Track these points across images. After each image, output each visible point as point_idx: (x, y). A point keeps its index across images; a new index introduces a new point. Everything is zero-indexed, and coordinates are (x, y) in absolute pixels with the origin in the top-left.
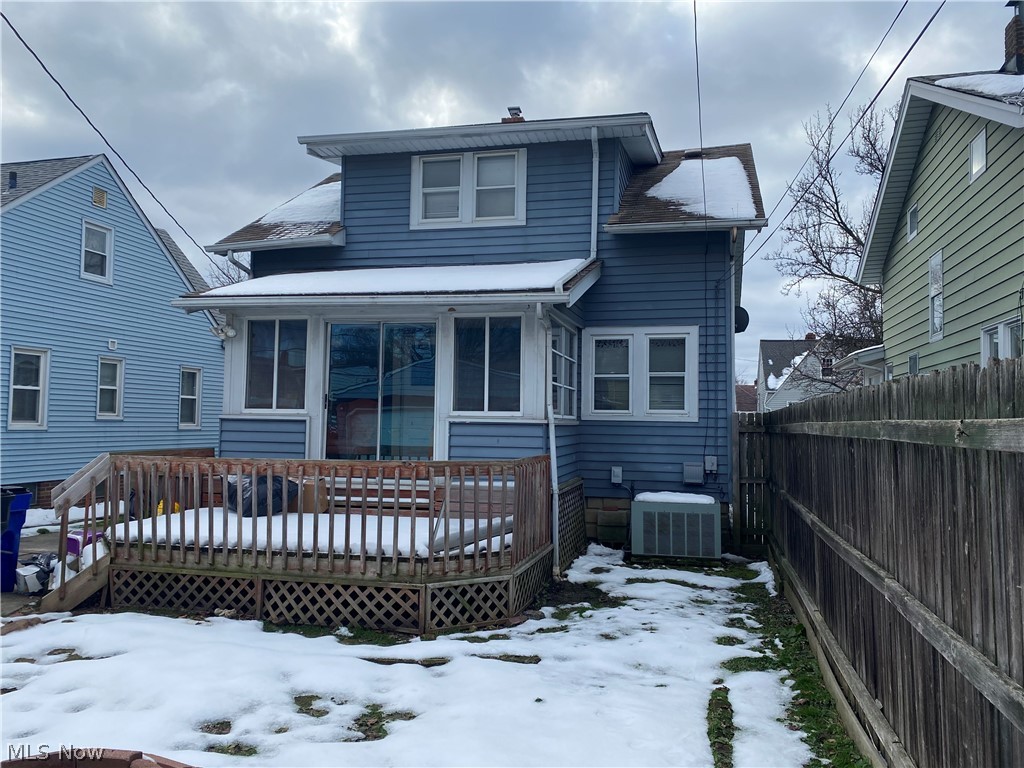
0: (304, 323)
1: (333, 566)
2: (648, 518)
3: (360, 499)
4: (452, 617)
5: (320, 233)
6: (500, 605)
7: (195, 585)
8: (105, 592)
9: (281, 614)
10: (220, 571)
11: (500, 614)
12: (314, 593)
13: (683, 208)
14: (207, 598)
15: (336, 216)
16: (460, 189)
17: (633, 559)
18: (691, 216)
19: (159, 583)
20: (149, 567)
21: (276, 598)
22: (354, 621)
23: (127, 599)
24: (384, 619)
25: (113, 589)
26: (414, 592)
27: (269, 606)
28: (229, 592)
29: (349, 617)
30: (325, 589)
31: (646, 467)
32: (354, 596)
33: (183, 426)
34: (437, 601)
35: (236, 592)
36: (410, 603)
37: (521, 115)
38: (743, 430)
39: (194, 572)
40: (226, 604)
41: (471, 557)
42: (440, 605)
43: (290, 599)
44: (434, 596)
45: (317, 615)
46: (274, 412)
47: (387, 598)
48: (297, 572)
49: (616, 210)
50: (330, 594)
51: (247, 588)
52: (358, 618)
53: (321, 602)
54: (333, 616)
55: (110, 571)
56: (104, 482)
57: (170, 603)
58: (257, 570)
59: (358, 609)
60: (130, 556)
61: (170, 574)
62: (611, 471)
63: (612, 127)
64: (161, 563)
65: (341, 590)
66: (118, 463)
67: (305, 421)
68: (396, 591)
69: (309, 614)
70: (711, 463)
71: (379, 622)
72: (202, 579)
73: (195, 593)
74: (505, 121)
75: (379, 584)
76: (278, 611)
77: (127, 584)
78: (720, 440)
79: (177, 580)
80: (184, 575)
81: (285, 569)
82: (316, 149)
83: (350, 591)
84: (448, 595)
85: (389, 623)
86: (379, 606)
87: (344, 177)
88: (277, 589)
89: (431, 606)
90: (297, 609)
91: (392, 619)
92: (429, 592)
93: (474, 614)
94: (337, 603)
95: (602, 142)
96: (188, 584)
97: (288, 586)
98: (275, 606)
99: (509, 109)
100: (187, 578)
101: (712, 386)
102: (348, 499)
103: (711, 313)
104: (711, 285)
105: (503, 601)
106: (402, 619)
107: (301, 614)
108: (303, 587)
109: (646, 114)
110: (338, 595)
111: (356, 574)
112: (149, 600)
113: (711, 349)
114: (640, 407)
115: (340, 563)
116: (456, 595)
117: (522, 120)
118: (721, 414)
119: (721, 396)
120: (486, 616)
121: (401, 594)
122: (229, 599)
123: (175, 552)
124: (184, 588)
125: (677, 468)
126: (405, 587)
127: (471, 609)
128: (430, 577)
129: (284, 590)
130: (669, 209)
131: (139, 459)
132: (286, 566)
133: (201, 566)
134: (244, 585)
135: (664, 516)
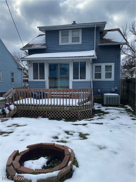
0: (44, 63)
1: (61, 108)
2: (107, 98)
3: (65, 96)
4: (83, 116)
5: (42, 46)
6: (90, 114)
7: (34, 112)
8: (16, 114)
9: (51, 117)
10: (39, 109)
11: (90, 116)
12: (57, 113)
13: (112, 41)
14: (36, 114)
15: (45, 43)
16: (69, 37)
17: (104, 105)
18: (114, 42)
19: (27, 112)
20: (25, 109)
21: (50, 114)
22: (65, 117)
23: (21, 115)
24: (71, 117)
25: (18, 113)
26: (76, 112)
27: (48, 115)
28: (41, 113)
29: (64, 117)
30: (59, 112)
31: (104, 89)
32: (65, 113)
33: (12, 83)
34: (80, 114)
35: (42, 113)
36: (76, 114)
37: (75, 23)
38: (122, 82)
39: (34, 110)
40: (40, 115)
41: (85, 106)
42: (81, 114)
43: (53, 114)
44: (80, 113)
45: (58, 117)
46: (39, 80)
47: (71, 113)
48: (54, 109)
49: (99, 41)
50: (60, 113)
51: (44, 112)
52: (66, 117)
53: (59, 114)
54: (61, 117)
55: (17, 110)
56: (15, 94)
57: (29, 115)
58: (46, 109)
59: (66, 115)
60: (21, 107)
61: (29, 110)
62: (98, 90)
63: (99, 25)
64: (27, 108)
65: (62, 112)
66: (17, 90)
67: (45, 82)
68: (73, 112)
69: (56, 117)
70: (116, 88)
71: (70, 118)
72: (35, 111)
73: (34, 113)
74: (73, 24)
75: (70, 111)
76: (50, 116)
77: (20, 112)
78: (118, 84)
79: (30, 111)
80: (32, 110)
81: (51, 109)
82: (41, 29)
83: (64, 112)
84: (82, 113)
85: (72, 118)
86: (70, 115)
87: (46, 35)
88: (50, 112)
89: (79, 114)
90: (54, 116)
91: (72, 117)
92: (79, 112)
93: (86, 116)
94: (62, 114)
95: (97, 27)
96: (32, 112)
97: (52, 112)
98: (50, 115)
99: (73, 22)
100: (32, 111)
101: (117, 74)
102: (63, 96)
103: (117, 60)
104: (117, 55)
105: (90, 113)
106: (74, 117)
107: (55, 117)
108: (55, 112)
109: (106, 22)
110: (62, 113)
111: (65, 109)
112: (25, 115)
113: (116, 67)
114: (103, 78)
115: (62, 107)
116: (83, 113)
117: (76, 24)
118: (118, 79)
119: (118, 76)
120: (88, 116)
121: (74, 112)
122: (41, 114)
123: (30, 106)
124: (32, 113)
125: (110, 89)
126: (75, 111)
127: (85, 115)
128: (79, 110)
129: (51, 112)
130: (108, 41)
131: (21, 89)
132: (52, 108)
133: (35, 109)
134: (43, 112)
135: (110, 98)
